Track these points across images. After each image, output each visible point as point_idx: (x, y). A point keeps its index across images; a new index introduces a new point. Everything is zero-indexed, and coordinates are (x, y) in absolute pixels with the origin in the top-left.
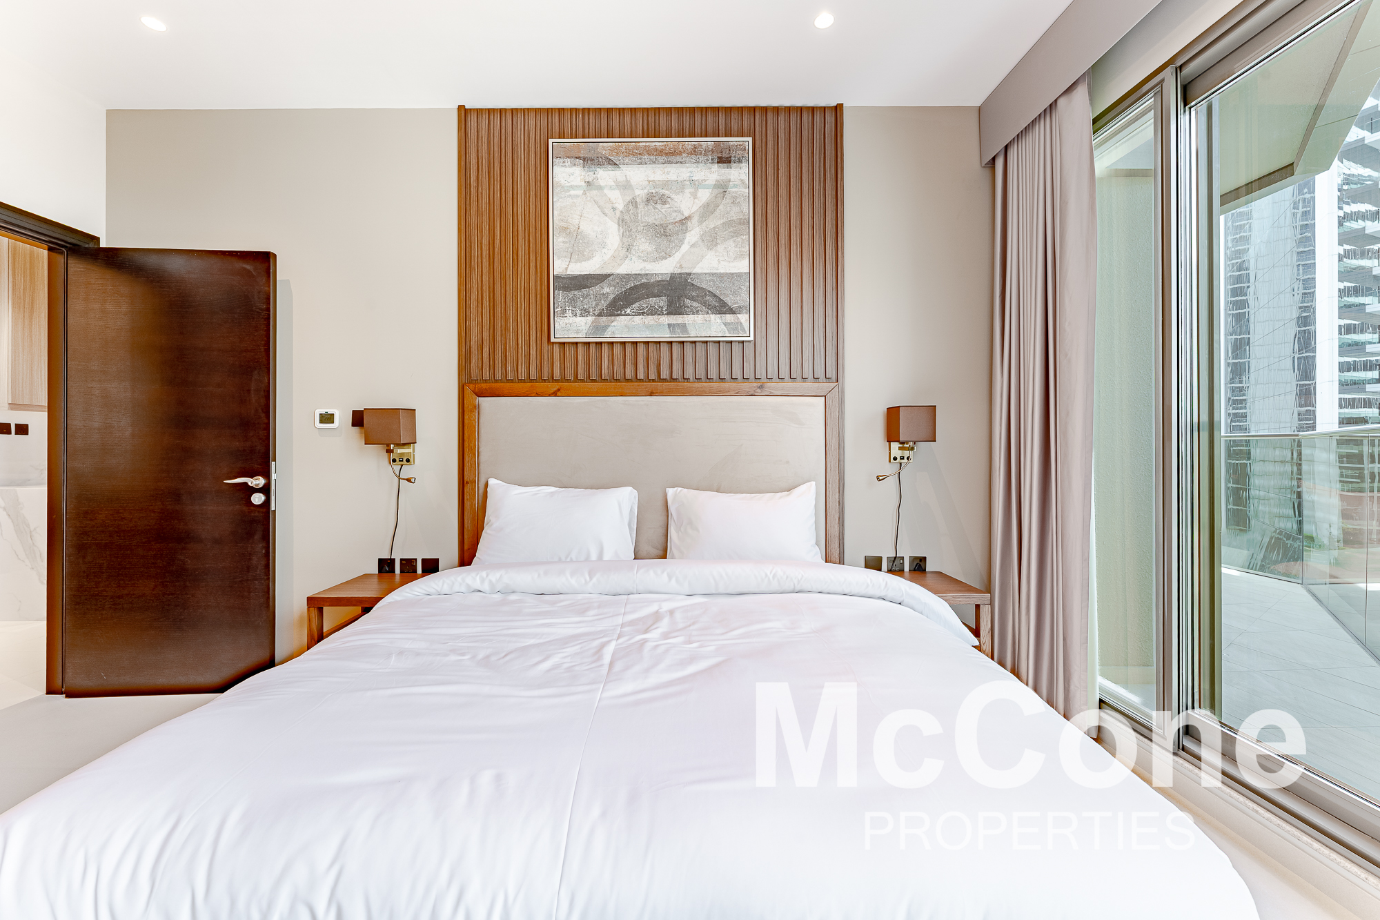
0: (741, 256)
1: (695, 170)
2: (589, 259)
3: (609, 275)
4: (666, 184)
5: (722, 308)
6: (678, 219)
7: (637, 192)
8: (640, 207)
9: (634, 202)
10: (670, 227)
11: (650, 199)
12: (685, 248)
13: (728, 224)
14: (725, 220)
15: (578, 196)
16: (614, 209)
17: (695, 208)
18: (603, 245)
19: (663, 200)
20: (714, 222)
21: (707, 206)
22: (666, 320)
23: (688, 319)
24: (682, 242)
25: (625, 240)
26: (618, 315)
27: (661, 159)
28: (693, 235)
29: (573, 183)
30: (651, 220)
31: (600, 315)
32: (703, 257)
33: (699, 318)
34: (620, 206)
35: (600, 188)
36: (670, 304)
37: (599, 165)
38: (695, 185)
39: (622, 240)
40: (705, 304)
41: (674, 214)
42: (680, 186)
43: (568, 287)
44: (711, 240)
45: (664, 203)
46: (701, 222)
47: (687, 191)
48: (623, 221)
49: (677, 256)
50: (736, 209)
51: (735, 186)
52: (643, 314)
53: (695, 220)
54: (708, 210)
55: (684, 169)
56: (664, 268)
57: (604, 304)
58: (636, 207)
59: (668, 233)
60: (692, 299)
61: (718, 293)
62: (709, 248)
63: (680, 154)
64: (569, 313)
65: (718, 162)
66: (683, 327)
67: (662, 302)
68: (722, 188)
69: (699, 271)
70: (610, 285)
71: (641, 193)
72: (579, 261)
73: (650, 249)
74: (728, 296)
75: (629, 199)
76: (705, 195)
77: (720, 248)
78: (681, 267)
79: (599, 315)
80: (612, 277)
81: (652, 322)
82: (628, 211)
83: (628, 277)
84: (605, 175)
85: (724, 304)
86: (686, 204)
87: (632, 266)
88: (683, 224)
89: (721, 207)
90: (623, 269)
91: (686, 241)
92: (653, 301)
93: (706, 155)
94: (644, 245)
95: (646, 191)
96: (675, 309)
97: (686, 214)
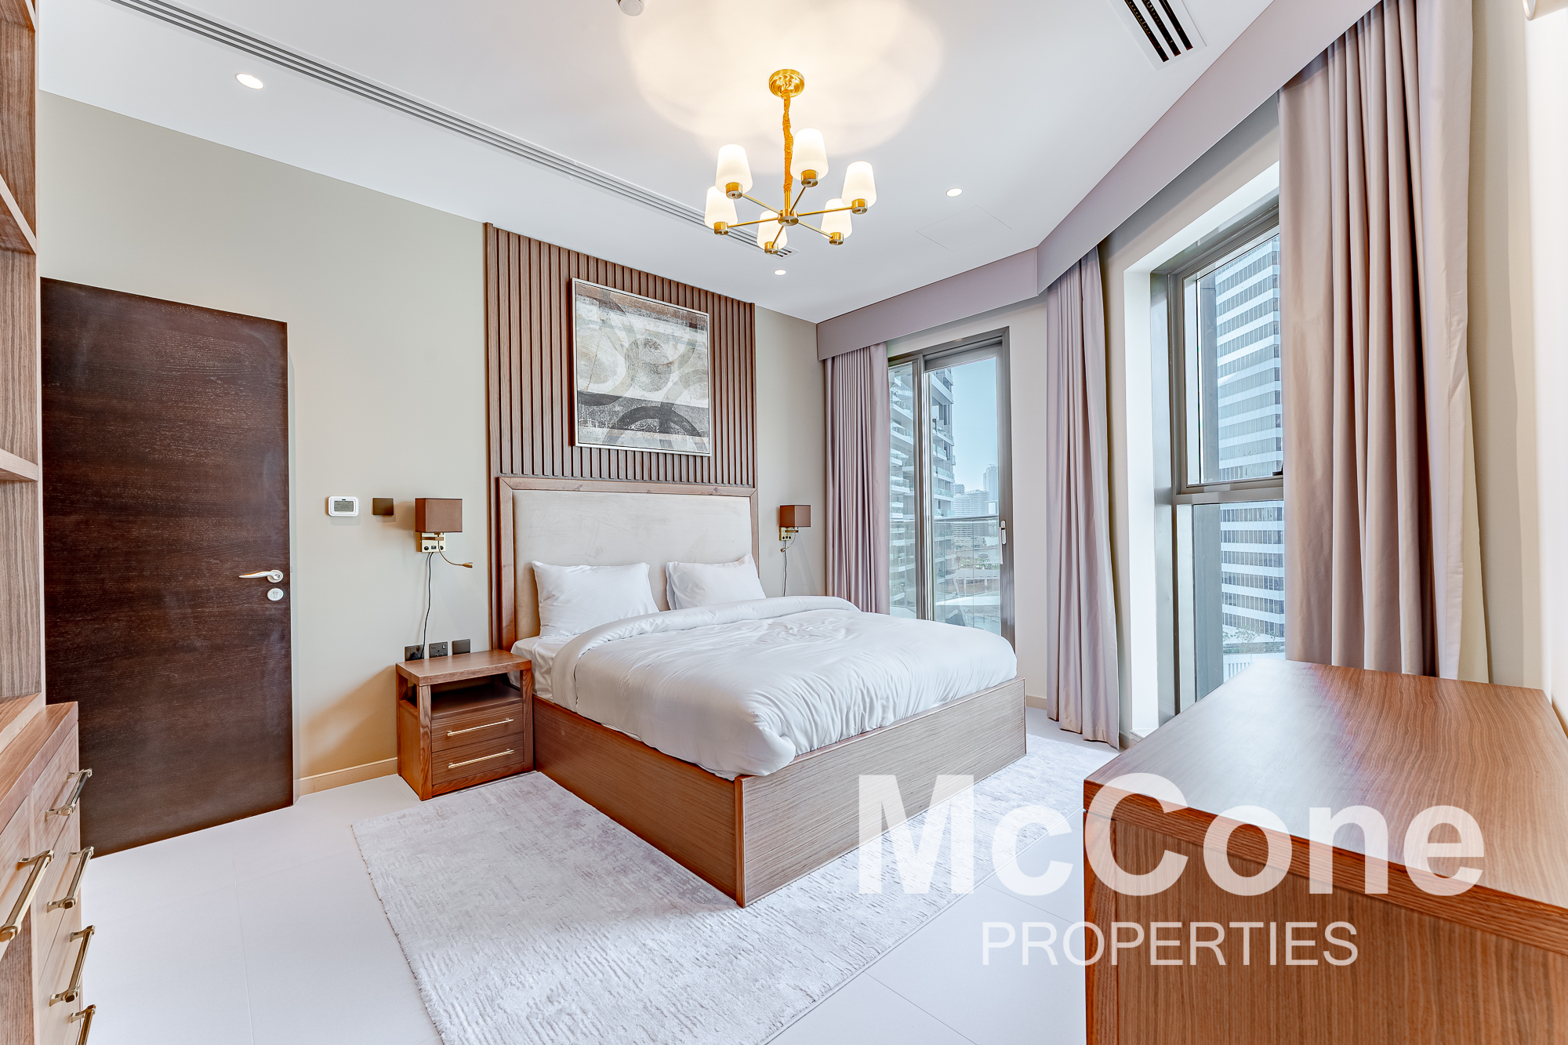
0: (702, 397)
1: (676, 328)
2: (604, 382)
3: (619, 397)
4: (657, 334)
5: (693, 432)
6: (665, 363)
7: (638, 336)
8: (641, 347)
9: (635, 343)
10: (660, 367)
11: (647, 343)
12: (670, 384)
13: (696, 372)
14: (694, 369)
15: (596, 330)
16: (622, 346)
17: (676, 357)
18: (615, 373)
19: (656, 346)
20: (688, 369)
21: (683, 356)
22: (658, 436)
23: (673, 437)
24: (668, 379)
25: (630, 372)
26: (626, 429)
27: (654, 315)
28: (675, 376)
29: (592, 319)
30: (648, 360)
31: (613, 428)
32: (681, 393)
33: (679, 437)
34: (627, 345)
35: (612, 327)
36: (661, 425)
37: (611, 308)
38: (677, 340)
39: (628, 371)
40: (682, 427)
41: (663, 358)
42: (667, 338)
43: (589, 402)
44: (686, 381)
45: (656, 348)
46: (680, 368)
47: (671, 343)
48: (628, 356)
49: (665, 390)
50: (700, 362)
51: (700, 346)
52: (643, 430)
53: (676, 365)
54: (684, 359)
55: (669, 326)
56: (656, 397)
57: (615, 419)
58: (637, 347)
59: (658, 371)
60: (675, 422)
61: (690, 420)
62: (685, 388)
63: (666, 314)
64: (590, 424)
65: (690, 327)
66: (670, 443)
67: (655, 422)
68: (692, 345)
69: (679, 403)
70: (620, 405)
71: (641, 338)
72: (596, 382)
73: (647, 382)
74: (696, 423)
75: (632, 340)
76: (682, 348)
77: (692, 388)
78: (667, 398)
79: (611, 428)
80: (620, 399)
81: (649, 437)
82: (632, 349)
83: (632, 400)
84: (614, 317)
85: (694, 429)
86: (671, 352)
87: (634, 393)
88: (668, 367)
89: (692, 359)
90: (629, 394)
91: (670, 380)
92: (650, 421)
93: (682, 319)
94: (643, 378)
95: (644, 337)
96: (665, 429)
97: (671, 360)
